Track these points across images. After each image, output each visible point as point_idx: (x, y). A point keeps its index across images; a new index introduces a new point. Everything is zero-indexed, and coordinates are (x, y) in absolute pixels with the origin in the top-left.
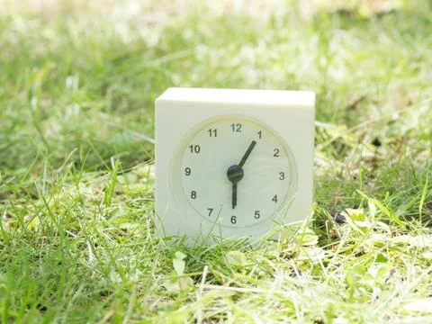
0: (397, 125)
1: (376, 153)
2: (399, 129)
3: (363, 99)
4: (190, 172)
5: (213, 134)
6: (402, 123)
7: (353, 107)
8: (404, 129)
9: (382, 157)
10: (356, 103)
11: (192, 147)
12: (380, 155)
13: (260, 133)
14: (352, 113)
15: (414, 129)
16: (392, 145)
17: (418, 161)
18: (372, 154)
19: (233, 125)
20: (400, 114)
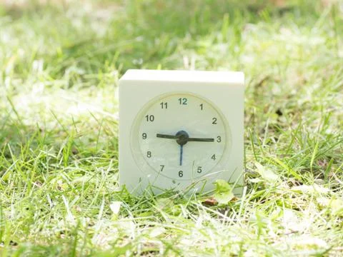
0: (295, 99)
1: (278, 121)
2: (296, 101)
3: (267, 78)
4: (146, 136)
5: (164, 106)
6: (299, 97)
7: (260, 85)
8: (300, 102)
9: (284, 124)
10: (262, 82)
11: (147, 116)
12: (282, 122)
13: (202, 105)
14: (260, 90)
15: (308, 102)
16: (291, 115)
17: (312, 128)
18: (274, 122)
19: (180, 99)
20: (297, 90)
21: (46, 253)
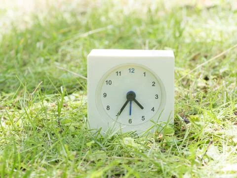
0: (218, 68)
1: (207, 84)
2: (218, 71)
3: (199, 55)
4: (106, 95)
5: (119, 74)
6: (221, 68)
7: (193, 59)
8: (221, 71)
10: (195, 57)
11: (107, 81)
12: (209, 85)
13: (145, 73)
15: (227, 71)
16: (215, 80)
17: (229, 89)
18: (204, 85)
19: (130, 69)
20: (219, 63)
21: (45, 175)
